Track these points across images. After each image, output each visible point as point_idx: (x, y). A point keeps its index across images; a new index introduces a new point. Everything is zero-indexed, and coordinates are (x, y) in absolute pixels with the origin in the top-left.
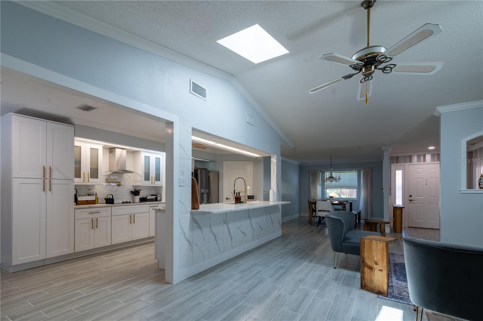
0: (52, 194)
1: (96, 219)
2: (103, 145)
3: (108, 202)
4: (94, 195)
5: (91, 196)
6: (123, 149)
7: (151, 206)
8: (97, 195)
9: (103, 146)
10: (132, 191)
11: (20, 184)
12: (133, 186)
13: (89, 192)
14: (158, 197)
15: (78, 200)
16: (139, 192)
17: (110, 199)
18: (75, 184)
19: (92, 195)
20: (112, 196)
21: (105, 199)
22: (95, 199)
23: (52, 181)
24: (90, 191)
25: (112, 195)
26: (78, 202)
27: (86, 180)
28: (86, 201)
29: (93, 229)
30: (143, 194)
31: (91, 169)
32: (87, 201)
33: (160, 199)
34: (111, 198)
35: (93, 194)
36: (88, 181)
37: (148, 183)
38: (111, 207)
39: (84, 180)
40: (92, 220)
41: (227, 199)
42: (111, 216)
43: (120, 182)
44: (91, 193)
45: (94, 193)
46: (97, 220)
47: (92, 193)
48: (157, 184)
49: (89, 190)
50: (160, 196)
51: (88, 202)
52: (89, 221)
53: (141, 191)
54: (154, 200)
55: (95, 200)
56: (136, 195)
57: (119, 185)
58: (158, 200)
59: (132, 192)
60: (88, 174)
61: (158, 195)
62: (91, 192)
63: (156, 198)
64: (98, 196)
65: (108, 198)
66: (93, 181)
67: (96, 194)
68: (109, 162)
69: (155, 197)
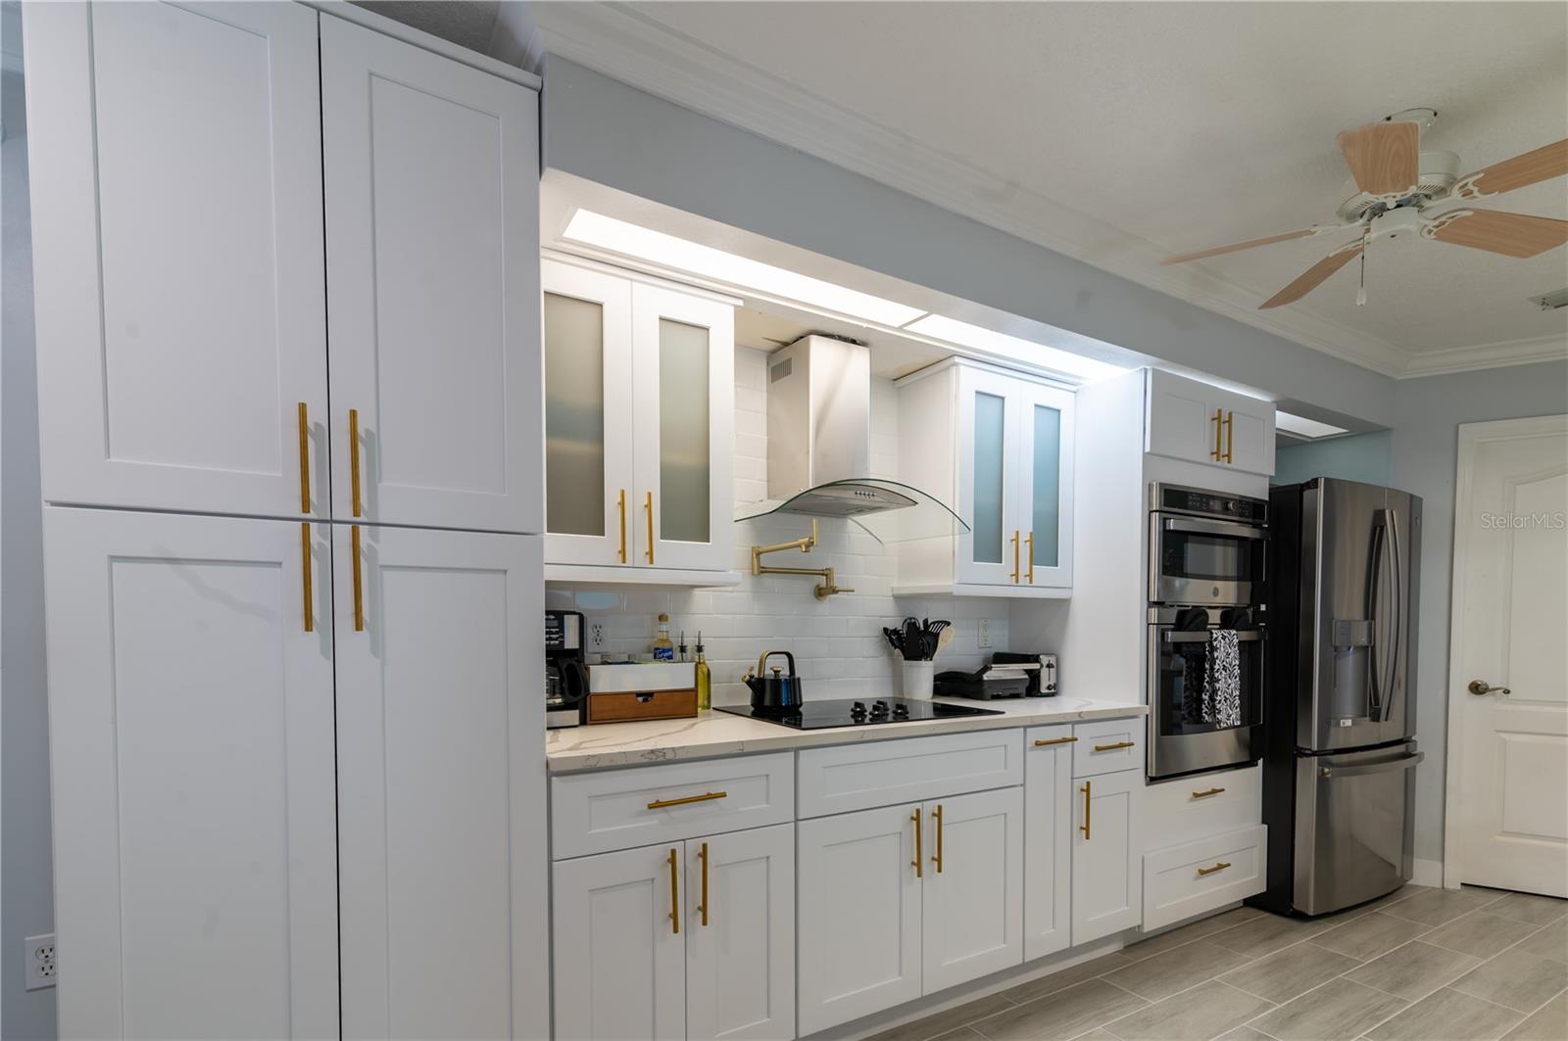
0: (377, 647)
1: (694, 846)
2: (740, 303)
3: (767, 702)
4: (688, 655)
5: (670, 657)
6: (854, 342)
7: (1038, 744)
8: (706, 653)
9: (736, 307)
10: (895, 632)
11: (113, 558)
12: (899, 599)
13: (660, 636)
14: (1044, 673)
15: (593, 690)
16: (937, 635)
17: (776, 682)
18: (552, 574)
19: (678, 655)
20: (785, 659)
21: (749, 683)
22: (691, 685)
23: (375, 537)
24: (664, 627)
25: (789, 656)
26: (594, 706)
27: (637, 550)
28: (639, 694)
29: (676, 931)
30: (956, 649)
31: (667, 474)
32: (647, 696)
33: (1052, 683)
34: (785, 672)
35: (683, 649)
36: (650, 553)
37: (993, 580)
38: (797, 750)
39: (623, 552)
40: (673, 861)
41: (1477, 689)
42: (797, 820)
43: (827, 573)
44: (672, 640)
45: (690, 643)
46: (704, 855)
47: (676, 643)
48: (1044, 582)
49: (662, 618)
50: (1053, 661)
51: (652, 701)
52: (649, 863)
53: (946, 628)
54: (1022, 690)
55: (695, 691)
56: (918, 658)
57: (820, 593)
58: (1044, 690)
59: (892, 637)
60: (649, 506)
61: (1045, 660)
62: (671, 632)
63: (1034, 677)
64: (713, 660)
65: (769, 673)
66: (678, 558)
67: (700, 649)
68: (770, 443)
69: (1028, 672)
